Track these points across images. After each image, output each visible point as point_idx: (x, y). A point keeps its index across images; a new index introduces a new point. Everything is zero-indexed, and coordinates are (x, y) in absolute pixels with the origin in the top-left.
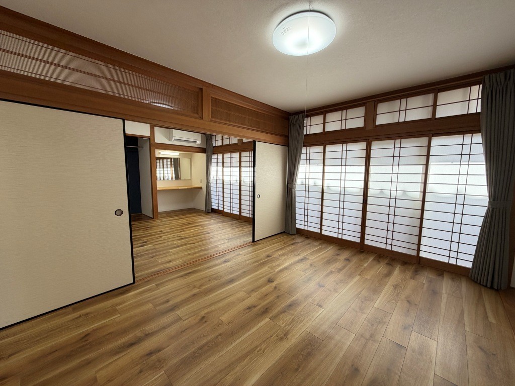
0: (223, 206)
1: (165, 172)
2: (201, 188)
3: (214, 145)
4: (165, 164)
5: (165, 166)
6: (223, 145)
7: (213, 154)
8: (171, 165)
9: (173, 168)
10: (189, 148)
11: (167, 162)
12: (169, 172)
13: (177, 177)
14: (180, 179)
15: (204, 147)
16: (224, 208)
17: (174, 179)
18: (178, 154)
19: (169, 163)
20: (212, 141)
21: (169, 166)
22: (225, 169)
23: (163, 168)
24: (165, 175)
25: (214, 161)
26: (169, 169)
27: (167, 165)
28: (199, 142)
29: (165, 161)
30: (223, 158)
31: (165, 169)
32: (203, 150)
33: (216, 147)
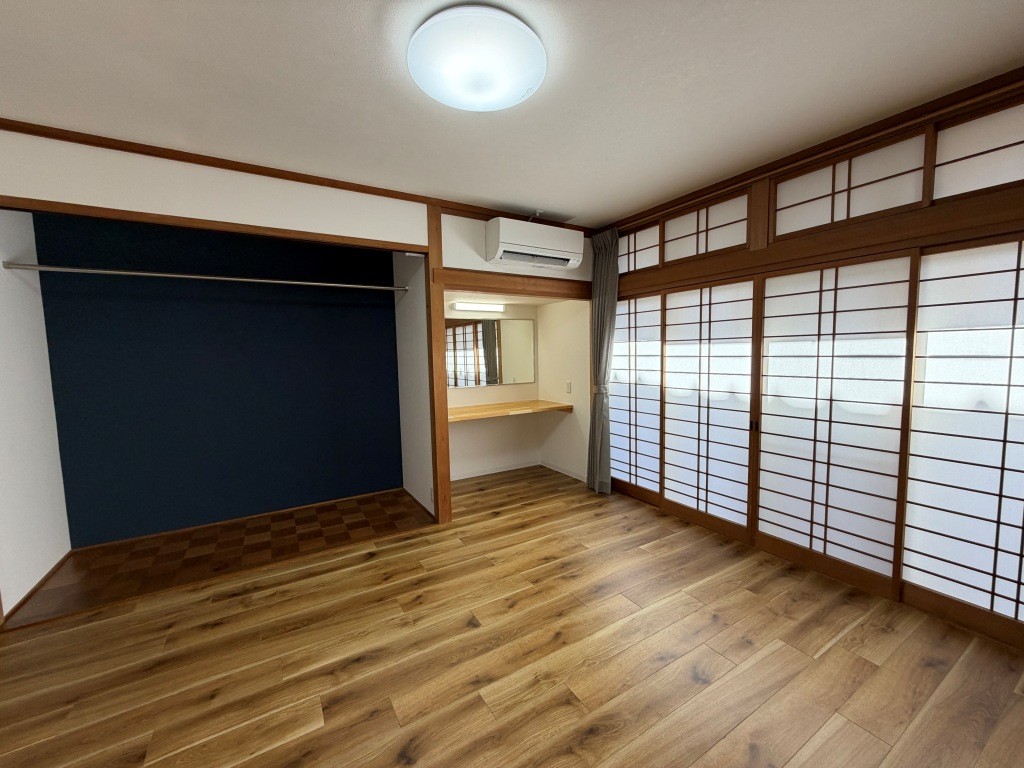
0: (662, 478)
1: (460, 360)
2: (569, 409)
3: (623, 268)
4: (459, 338)
5: (460, 345)
6: (664, 265)
7: (620, 299)
8: (476, 340)
9: (481, 351)
10: (543, 282)
11: (464, 334)
12: (471, 361)
13: (494, 376)
14: (501, 382)
15: (588, 278)
16: (662, 487)
17: (483, 383)
18: (501, 308)
19: (470, 337)
20: (616, 256)
21: (470, 345)
22: (669, 349)
23: (455, 349)
24: (459, 368)
25: (621, 321)
26: (470, 353)
27: (465, 342)
28: (575, 262)
29: (459, 330)
30: (664, 310)
31: (460, 353)
32: (582, 290)
33: (629, 273)
